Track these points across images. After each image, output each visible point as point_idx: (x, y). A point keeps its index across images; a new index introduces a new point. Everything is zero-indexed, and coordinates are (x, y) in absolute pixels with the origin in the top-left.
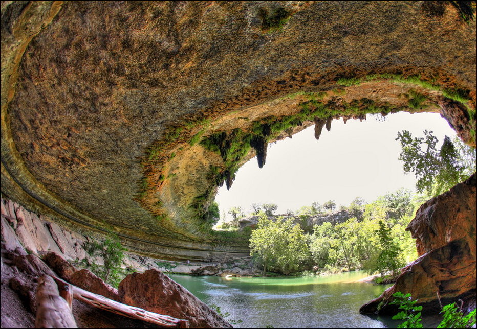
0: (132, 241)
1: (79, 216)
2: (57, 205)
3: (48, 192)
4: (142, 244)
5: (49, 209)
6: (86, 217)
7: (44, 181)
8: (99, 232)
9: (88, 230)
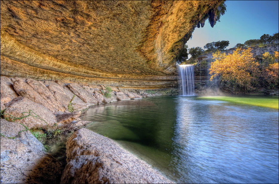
0: (129, 81)
1: (92, 73)
2: (72, 70)
3: (60, 62)
4: (136, 82)
5: (66, 75)
6: (98, 73)
7: (52, 53)
8: (108, 80)
9: (100, 81)
